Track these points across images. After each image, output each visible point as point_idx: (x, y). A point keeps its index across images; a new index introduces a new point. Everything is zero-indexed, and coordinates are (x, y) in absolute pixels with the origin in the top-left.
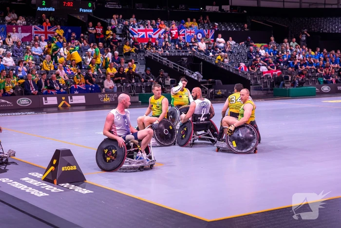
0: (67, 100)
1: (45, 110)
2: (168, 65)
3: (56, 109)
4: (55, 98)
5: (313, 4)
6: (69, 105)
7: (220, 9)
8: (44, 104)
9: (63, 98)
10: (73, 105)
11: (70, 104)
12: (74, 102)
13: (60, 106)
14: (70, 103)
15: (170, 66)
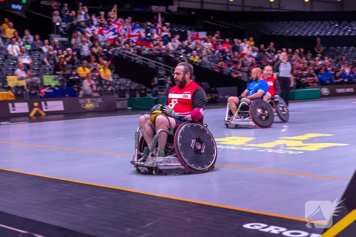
0: (40, 107)
1: (12, 120)
2: (147, 65)
3: (27, 119)
4: (25, 105)
5: (256, 8)
6: (43, 114)
7: (167, 10)
8: (12, 112)
9: (36, 104)
10: (48, 113)
11: (45, 112)
12: (50, 109)
13: (32, 114)
14: (45, 110)
15: (150, 66)
